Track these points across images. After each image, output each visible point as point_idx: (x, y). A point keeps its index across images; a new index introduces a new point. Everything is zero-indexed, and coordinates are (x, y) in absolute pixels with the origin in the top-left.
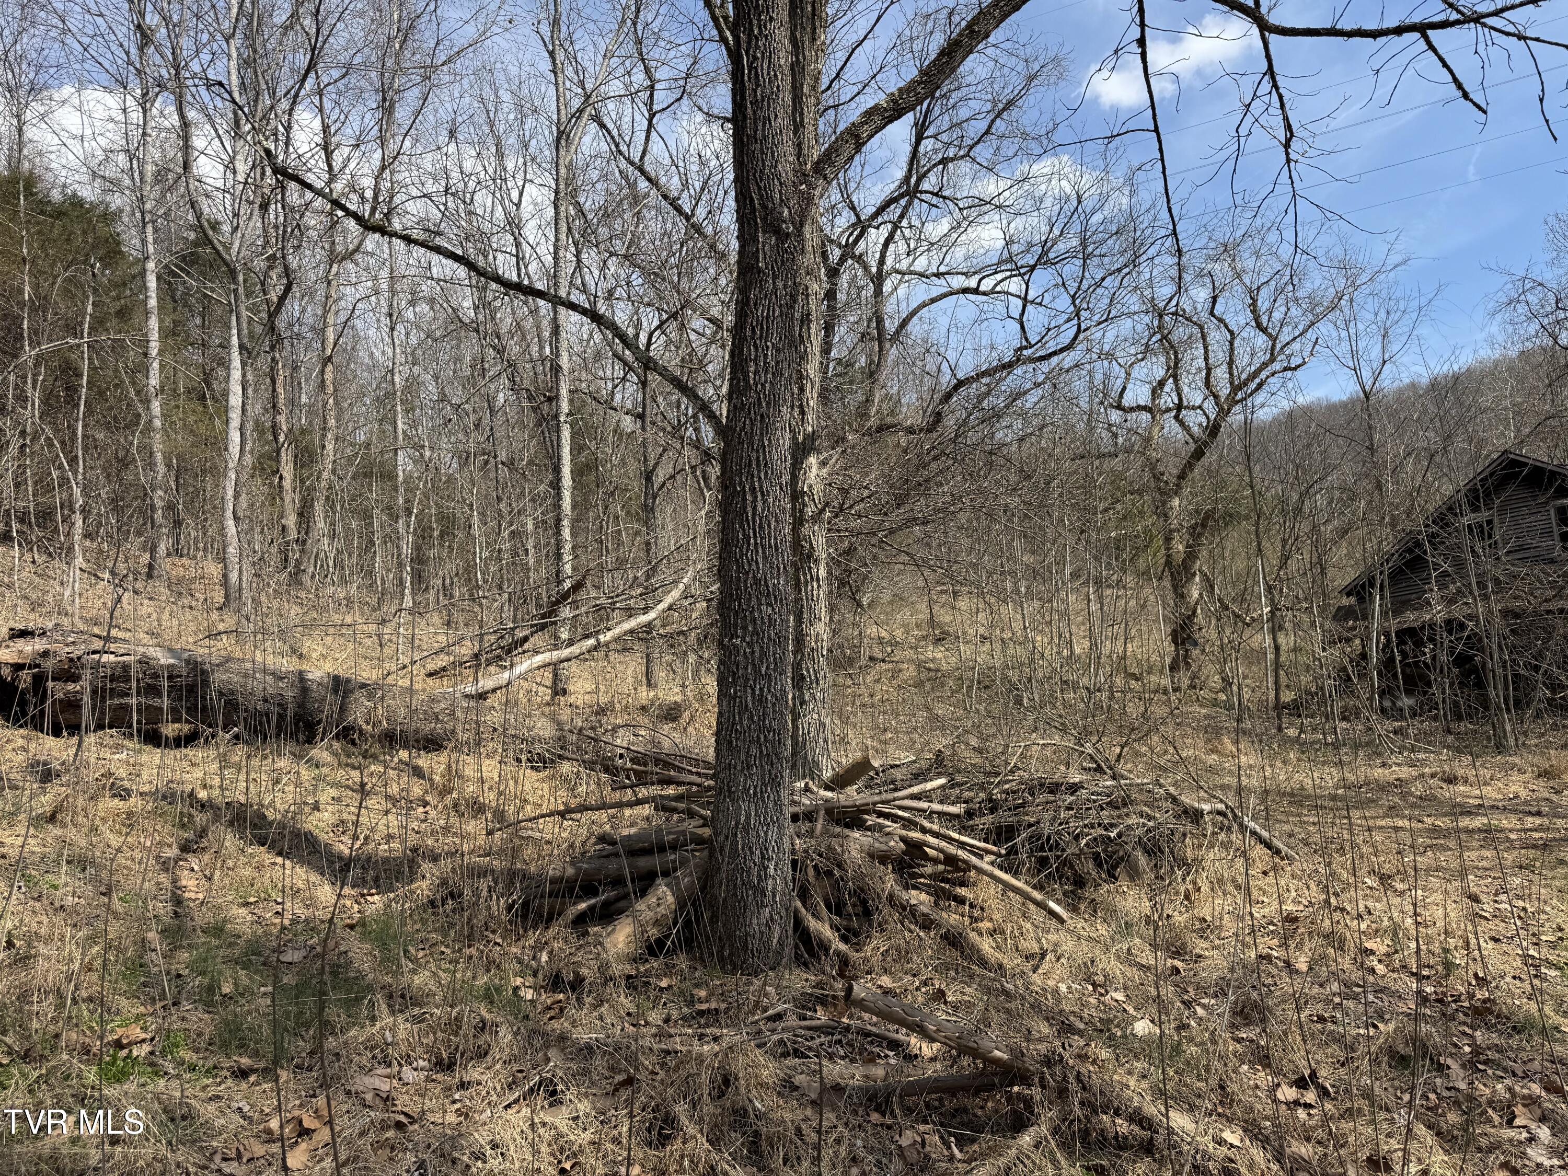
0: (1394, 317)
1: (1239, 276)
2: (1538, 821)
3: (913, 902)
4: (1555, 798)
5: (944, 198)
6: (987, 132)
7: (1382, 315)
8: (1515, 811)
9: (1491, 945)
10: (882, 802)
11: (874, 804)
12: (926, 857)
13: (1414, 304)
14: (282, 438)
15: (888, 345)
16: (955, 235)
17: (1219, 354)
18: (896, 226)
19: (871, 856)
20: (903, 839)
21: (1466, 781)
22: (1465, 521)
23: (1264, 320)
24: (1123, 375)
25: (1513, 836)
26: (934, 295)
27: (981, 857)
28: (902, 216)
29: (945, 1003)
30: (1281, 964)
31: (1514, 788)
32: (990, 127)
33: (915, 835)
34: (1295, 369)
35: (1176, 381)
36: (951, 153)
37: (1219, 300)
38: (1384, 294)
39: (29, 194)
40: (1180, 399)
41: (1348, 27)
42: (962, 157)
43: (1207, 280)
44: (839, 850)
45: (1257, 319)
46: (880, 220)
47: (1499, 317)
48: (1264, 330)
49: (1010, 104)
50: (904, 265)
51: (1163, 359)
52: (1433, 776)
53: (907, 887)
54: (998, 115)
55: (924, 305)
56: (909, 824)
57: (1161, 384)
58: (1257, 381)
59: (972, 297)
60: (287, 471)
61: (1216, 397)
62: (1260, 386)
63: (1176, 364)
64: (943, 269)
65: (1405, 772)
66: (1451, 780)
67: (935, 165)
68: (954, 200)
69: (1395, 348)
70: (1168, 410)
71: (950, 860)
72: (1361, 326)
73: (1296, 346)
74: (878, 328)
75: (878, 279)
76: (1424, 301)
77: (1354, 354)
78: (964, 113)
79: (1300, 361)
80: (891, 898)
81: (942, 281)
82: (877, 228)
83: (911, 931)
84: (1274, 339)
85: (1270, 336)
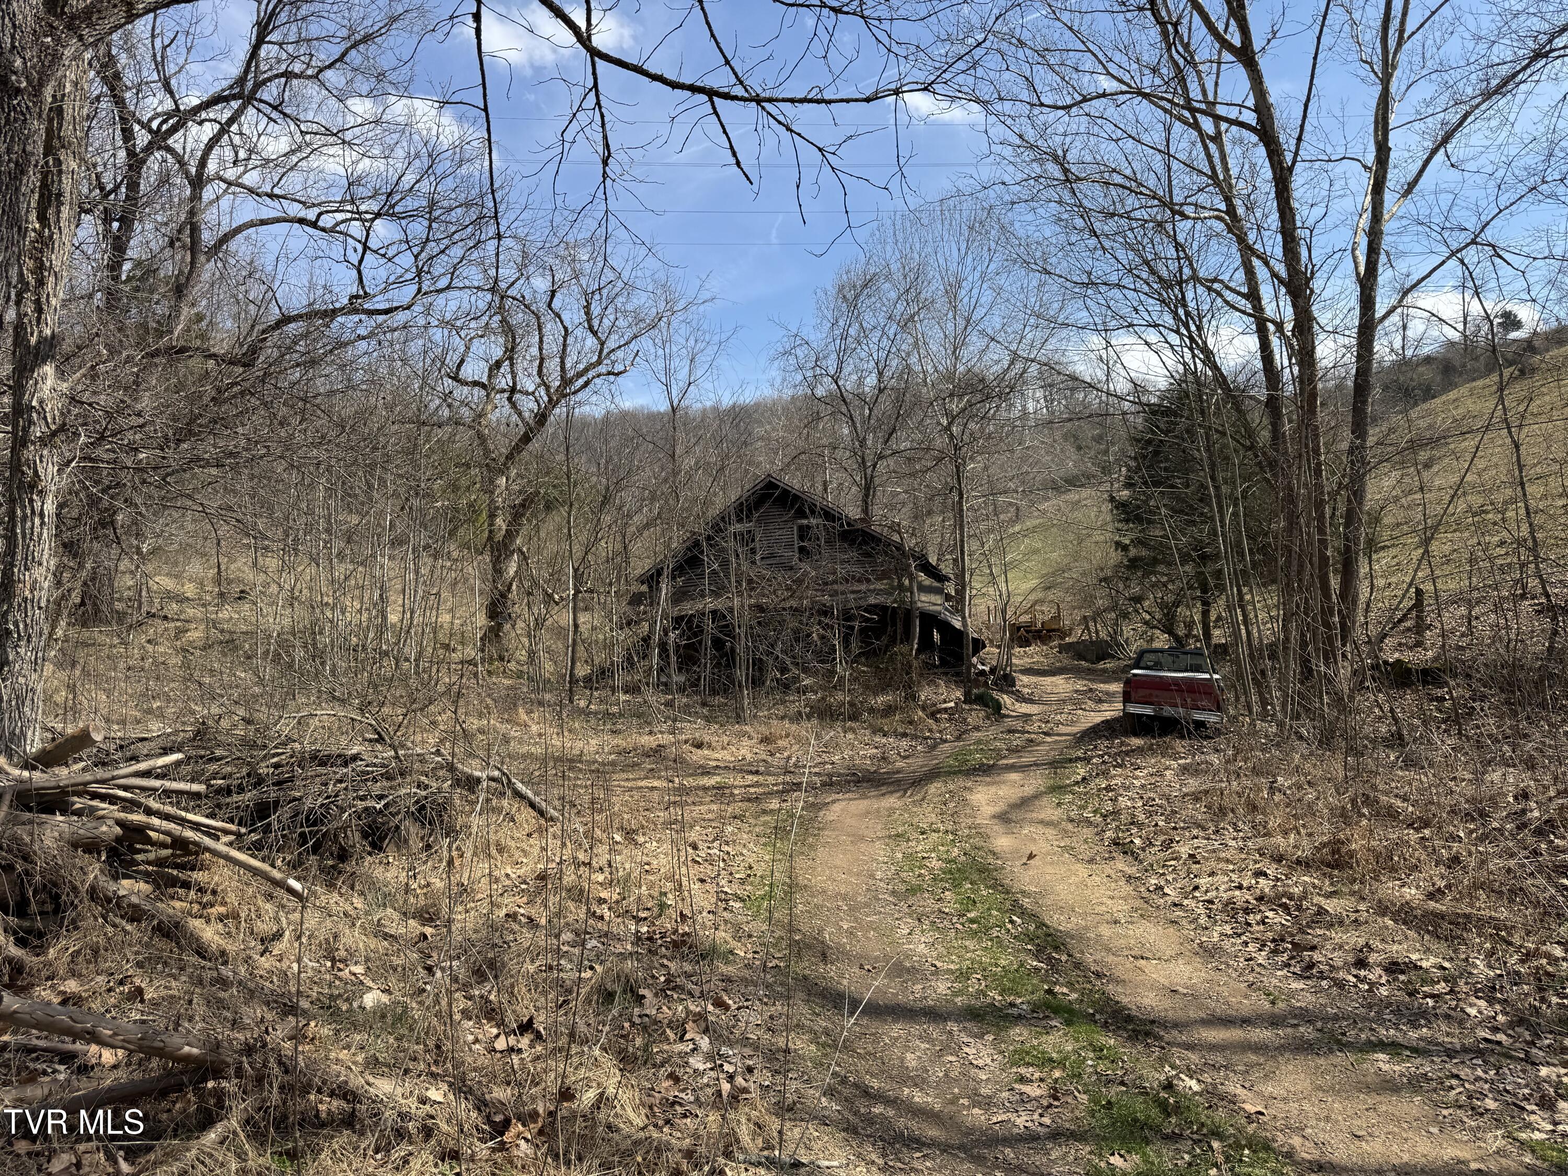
0: (700, 345)
1: (577, 277)
2: (755, 778)
3: (122, 893)
4: (769, 759)
5: (285, 115)
6: (341, 59)
7: (692, 342)
8: (741, 771)
9: (698, 885)
10: (97, 782)
11: (85, 784)
12: (149, 841)
13: (716, 339)
15: (203, 258)
16: (295, 159)
17: (552, 346)
18: (224, 129)
19: (75, 845)
20: (119, 823)
21: (710, 746)
22: (732, 529)
23: (596, 323)
24: (462, 349)
25: (736, 792)
26: (264, 217)
27: (218, 839)
28: (231, 121)
29: (142, 1001)
30: (524, 920)
31: (743, 752)
32: (344, 55)
33: (137, 817)
34: (618, 374)
35: (512, 365)
36: (297, 67)
37: (558, 295)
38: (694, 323)
40: (515, 383)
41: (653, 70)
42: (310, 77)
43: (548, 272)
44: (27, 839)
45: (589, 320)
46: (204, 115)
47: (776, 363)
48: (595, 333)
49: (367, 39)
50: (231, 174)
51: (501, 340)
52: (686, 742)
53: (116, 878)
54: (354, 46)
55: (251, 224)
56: (131, 805)
57: (498, 364)
58: (585, 379)
59: (307, 228)
61: (548, 388)
62: (587, 384)
63: (513, 348)
64: (277, 191)
65: (666, 739)
66: (699, 746)
67: (277, 76)
68: (296, 121)
69: (699, 374)
70: (503, 391)
71: (180, 844)
72: (674, 349)
73: (620, 354)
74: (192, 236)
75: (198, 182)
76: (724, 337)
77: (667, 371)
78: (314, 29)
79: (622, 368)
80: (93, 892)
81: (276, 204)
82: (201, 123)
83: (115, 926)
84: (602, 344)
85: (598, 338)
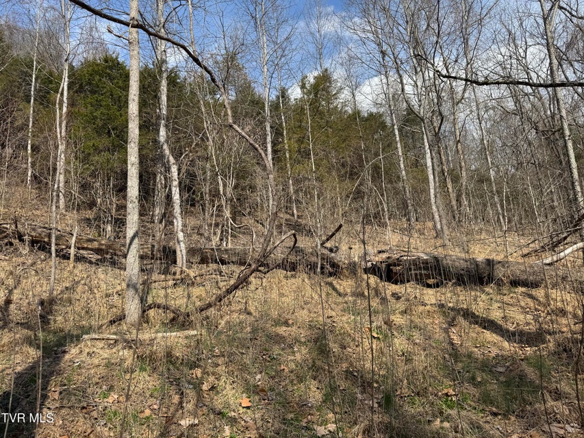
14: (446, 174)
39: (359, 117)
60: (450, 185)
